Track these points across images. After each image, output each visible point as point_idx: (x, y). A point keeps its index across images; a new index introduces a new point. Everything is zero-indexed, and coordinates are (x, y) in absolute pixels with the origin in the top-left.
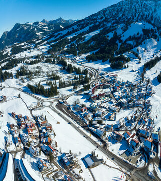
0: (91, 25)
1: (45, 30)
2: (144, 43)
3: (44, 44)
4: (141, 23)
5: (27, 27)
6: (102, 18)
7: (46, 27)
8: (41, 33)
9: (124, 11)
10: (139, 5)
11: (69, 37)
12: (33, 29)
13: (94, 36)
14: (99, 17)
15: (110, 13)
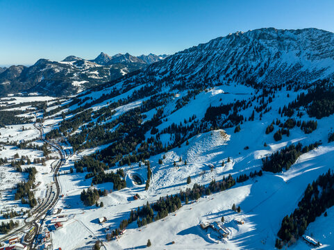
0: (138, 88)
1: (93, 77)
2: (187, 144)
3: (57, 116)
4: (220, 91)
5: (62, 68)
6: (166, 72)
7: (96, 72)
8: (84, 82)
9: (209, 62)
10: (245, 49)
11: (96, 108)
12: (71, 75)
13: (127, 113)
14: (163, 70)
15: (183, 62)
